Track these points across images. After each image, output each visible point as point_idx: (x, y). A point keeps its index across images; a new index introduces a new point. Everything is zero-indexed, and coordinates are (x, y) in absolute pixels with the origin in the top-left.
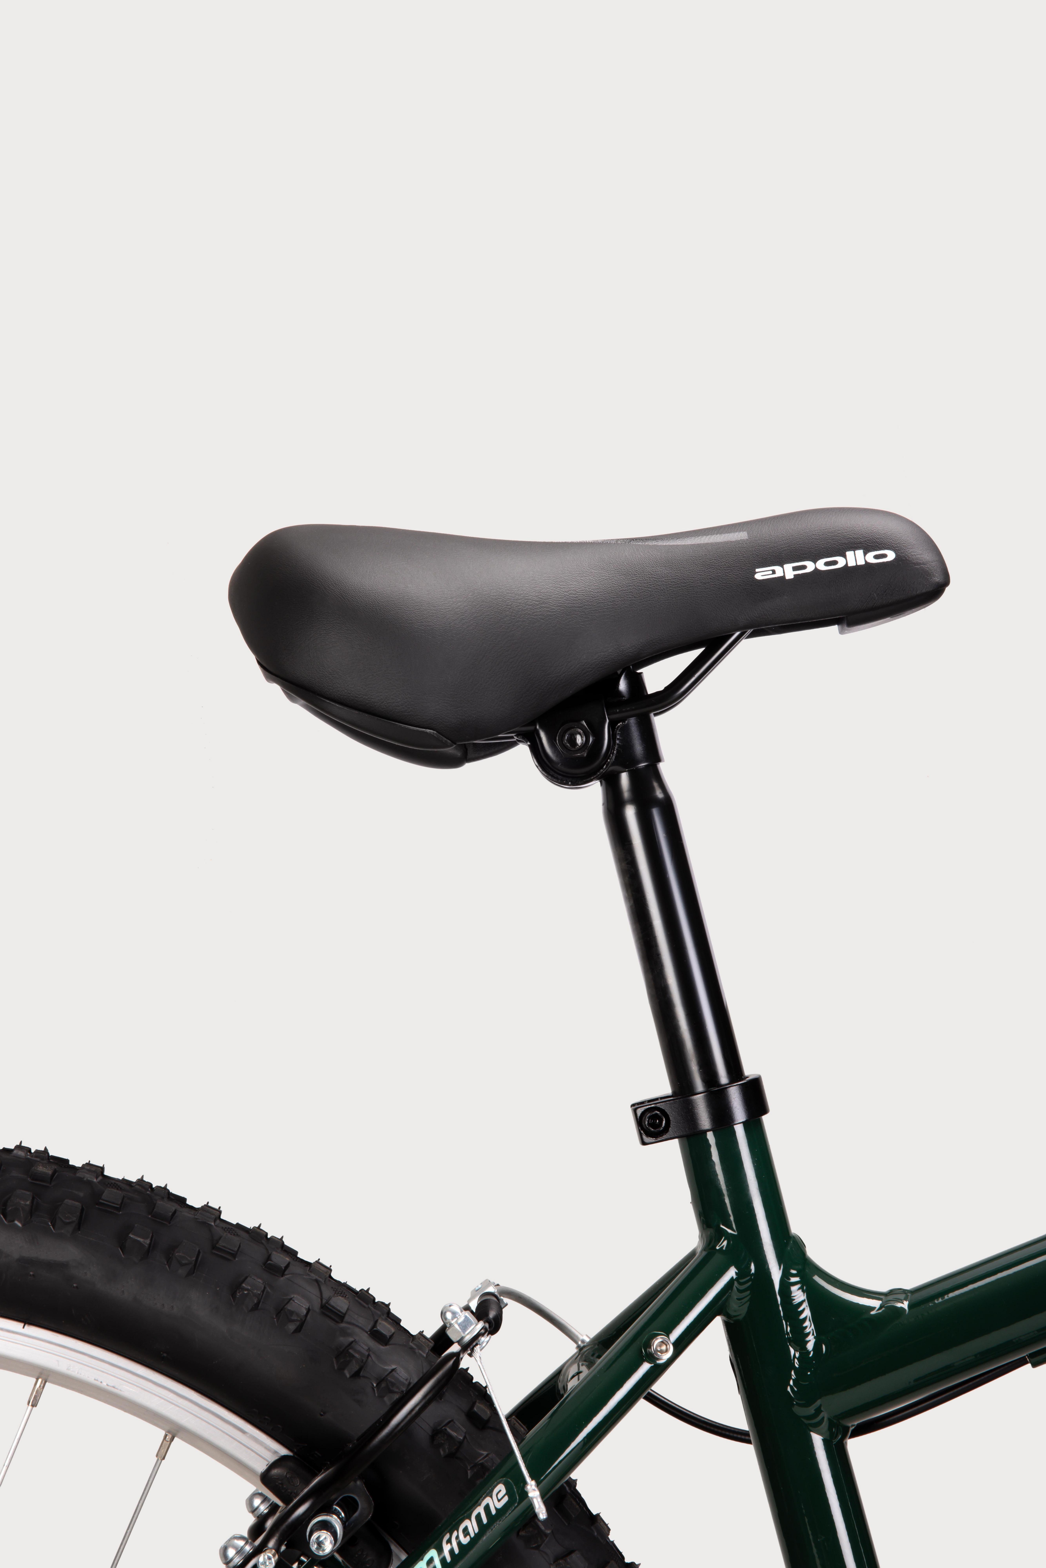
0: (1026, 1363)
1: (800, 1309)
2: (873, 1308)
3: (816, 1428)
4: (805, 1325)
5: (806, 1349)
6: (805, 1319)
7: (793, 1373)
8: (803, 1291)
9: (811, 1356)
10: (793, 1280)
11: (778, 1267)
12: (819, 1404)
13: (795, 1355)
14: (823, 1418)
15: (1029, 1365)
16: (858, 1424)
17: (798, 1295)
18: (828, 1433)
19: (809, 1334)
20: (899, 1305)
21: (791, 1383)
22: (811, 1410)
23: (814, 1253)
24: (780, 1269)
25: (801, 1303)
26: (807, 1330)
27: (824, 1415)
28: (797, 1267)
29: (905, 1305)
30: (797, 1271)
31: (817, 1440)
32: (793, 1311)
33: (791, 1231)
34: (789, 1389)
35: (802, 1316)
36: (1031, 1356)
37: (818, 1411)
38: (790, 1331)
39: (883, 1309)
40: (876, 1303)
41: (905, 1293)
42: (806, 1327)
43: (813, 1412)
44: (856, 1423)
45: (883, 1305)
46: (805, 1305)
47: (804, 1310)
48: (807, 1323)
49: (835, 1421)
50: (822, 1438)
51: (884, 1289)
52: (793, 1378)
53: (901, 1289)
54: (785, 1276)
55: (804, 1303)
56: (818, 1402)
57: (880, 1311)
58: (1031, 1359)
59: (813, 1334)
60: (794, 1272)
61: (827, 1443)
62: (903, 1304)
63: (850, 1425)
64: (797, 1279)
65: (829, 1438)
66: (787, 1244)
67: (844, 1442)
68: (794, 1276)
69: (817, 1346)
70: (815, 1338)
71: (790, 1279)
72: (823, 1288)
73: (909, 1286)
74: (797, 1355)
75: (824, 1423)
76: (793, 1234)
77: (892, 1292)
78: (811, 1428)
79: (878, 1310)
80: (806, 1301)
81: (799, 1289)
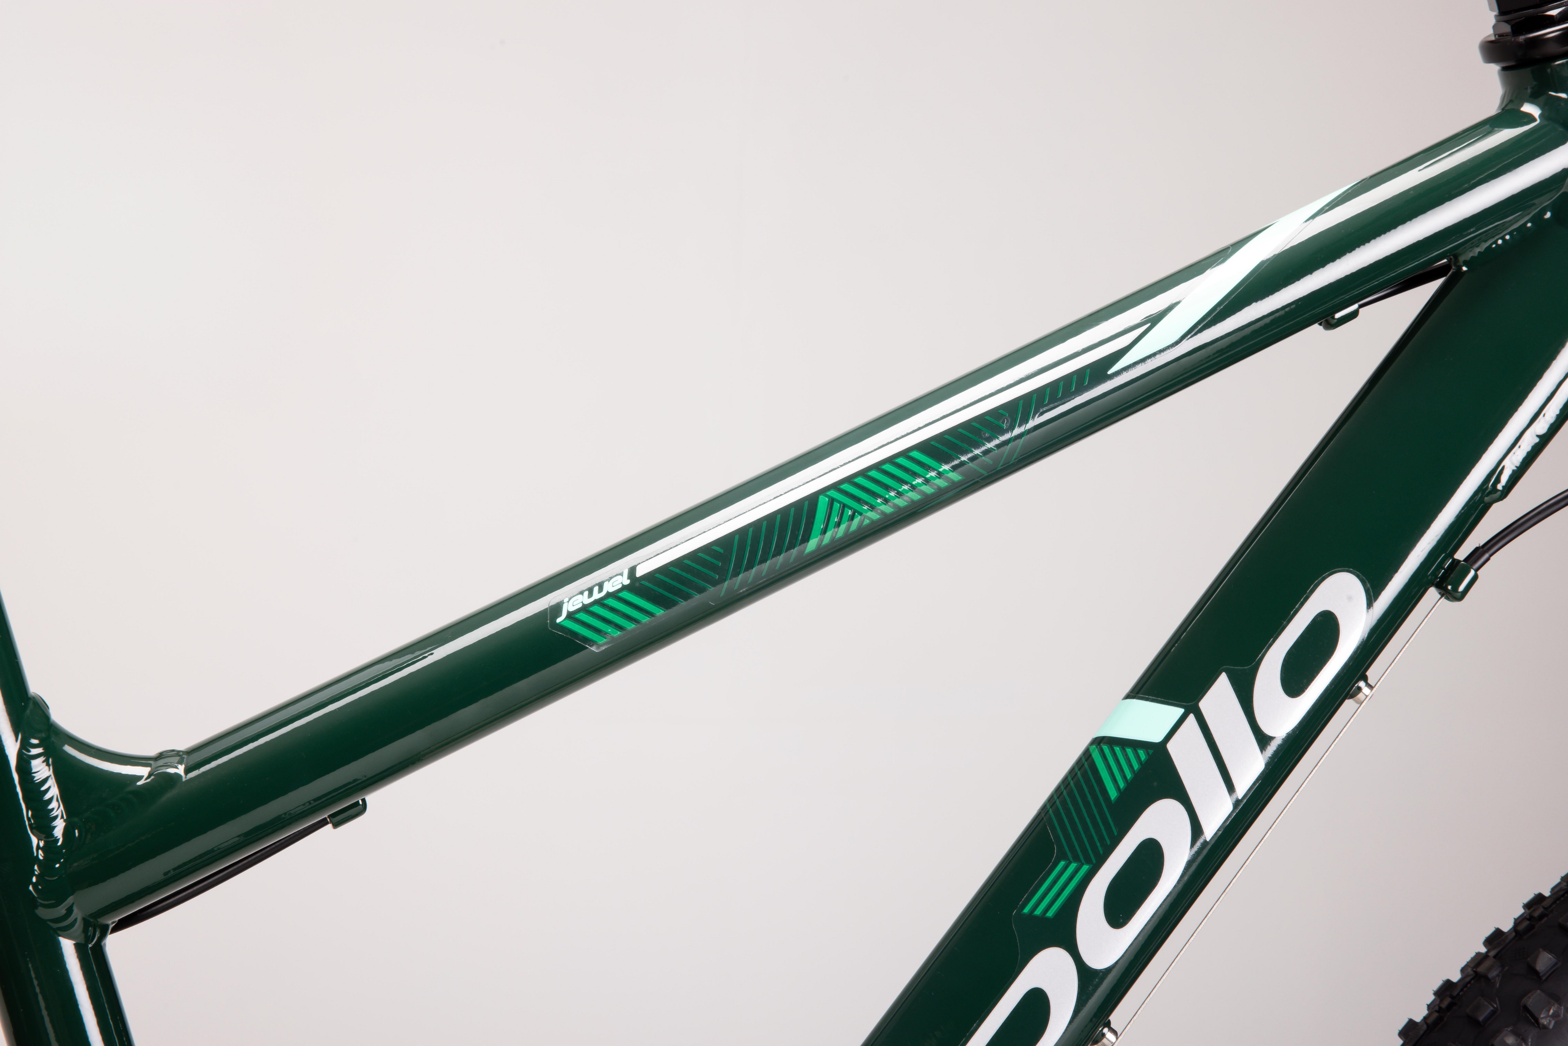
0: (327, 823)
1: (43, 788)
2: (140, 778)
3: (66, 931)
4: (50, 807)
5: (52, 835)
6: (51, 800)
7: (36, 867)
8: (48, 765)
9: (59, 844)
10: (34, 751)
11: (13, 738)
12: (71, 902)
13: (38, 845)
14: (76, 920)
15: (330, 826)
16: (119, 920)
17: (41, 769)
18: (83, 936)
19: (56, 817)
20: (172, 771)
21: (34, 879)
22: (61, 910)
23: (60, 716)
24: (17, 740)
25: (45, 781)
26: (54, 813)
27: (77, 914)
28: (40, 735)
29: (180, 770)
30: (39, 741)
31: (68, 946)
32: (34, 791)
33: (29, 691)
34: (31, 888)
35: (47, 797)
36: (332, 816)
37: (70, 911)
38: (32, 815)
39: (152, 777)
40: (143, 771)
41: (179, 756)
42: (53, 809)
43: (63, 912)
44: (117, 919)
45: (152, 772)
46: (52, 782)
47: (49, 788)
48: (54, 805)
49: (92, 920)
50: (74, 942)
51: (152, 752)
52: (36, 873)
53: (173, 751)
54: (25, 746)
55: (50, 778)
56: (70, 900)
57: (148, 780)
58: (332, 819)
59: (62, 817)
60: (35, 741)
61: (81, 949)
62: (178, 768)
63: (110, 922)
64: (39, 750)
65: (83, 942)
66: (25, 708)
67: (102, 944)
68: (35, 746)
69: (67, 832)
70: (65, 821)
71: (29, 751)
72: (74, 758)
73: (183, 745)
74: (42, 844)
75: (77, 925)
76: (33, 694)
77: (161, 756)
78: (59, 932)
79: (146, 779)
80: (53, 776)
81: (43, 762)
